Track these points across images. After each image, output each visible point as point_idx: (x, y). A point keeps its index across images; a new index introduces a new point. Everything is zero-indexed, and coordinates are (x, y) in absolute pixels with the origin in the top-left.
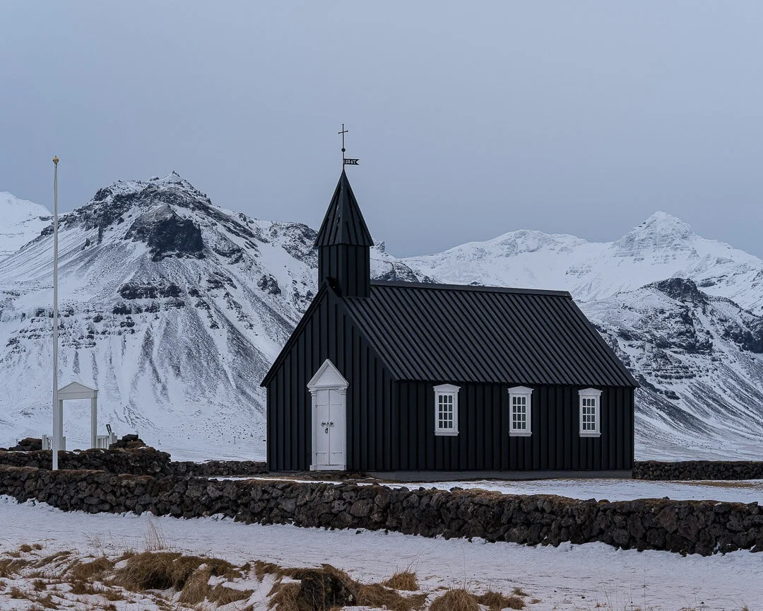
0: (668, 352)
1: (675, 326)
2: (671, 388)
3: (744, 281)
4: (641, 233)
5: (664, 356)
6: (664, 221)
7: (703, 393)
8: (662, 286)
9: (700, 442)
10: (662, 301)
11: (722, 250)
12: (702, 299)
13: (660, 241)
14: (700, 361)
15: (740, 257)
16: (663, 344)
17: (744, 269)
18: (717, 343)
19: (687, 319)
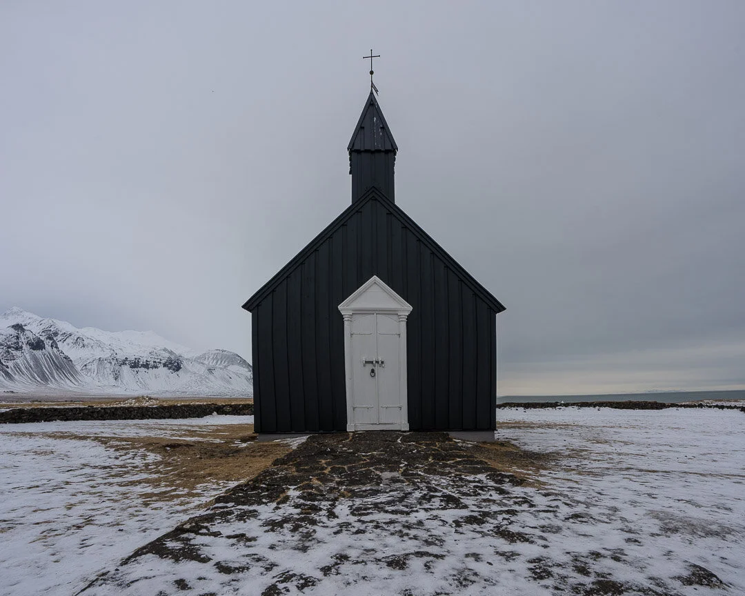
0: (10, 350)
1: (14, 340)
2: (7, 364)
3: (34, 325)
4: (8, 312)
5: (8, 352)
6: (15, 309)
7: (17, 366)
8: (13, 327)
9: (11, 385)
10: (13, 332)
11: (30, 315)
12: (23, 330)
13: (13, 314)
14: (18, 353)
15: (35, 317)
16: (9, 347)
17: (36, 320)
18: (24, 346)
19: (18, 338)
